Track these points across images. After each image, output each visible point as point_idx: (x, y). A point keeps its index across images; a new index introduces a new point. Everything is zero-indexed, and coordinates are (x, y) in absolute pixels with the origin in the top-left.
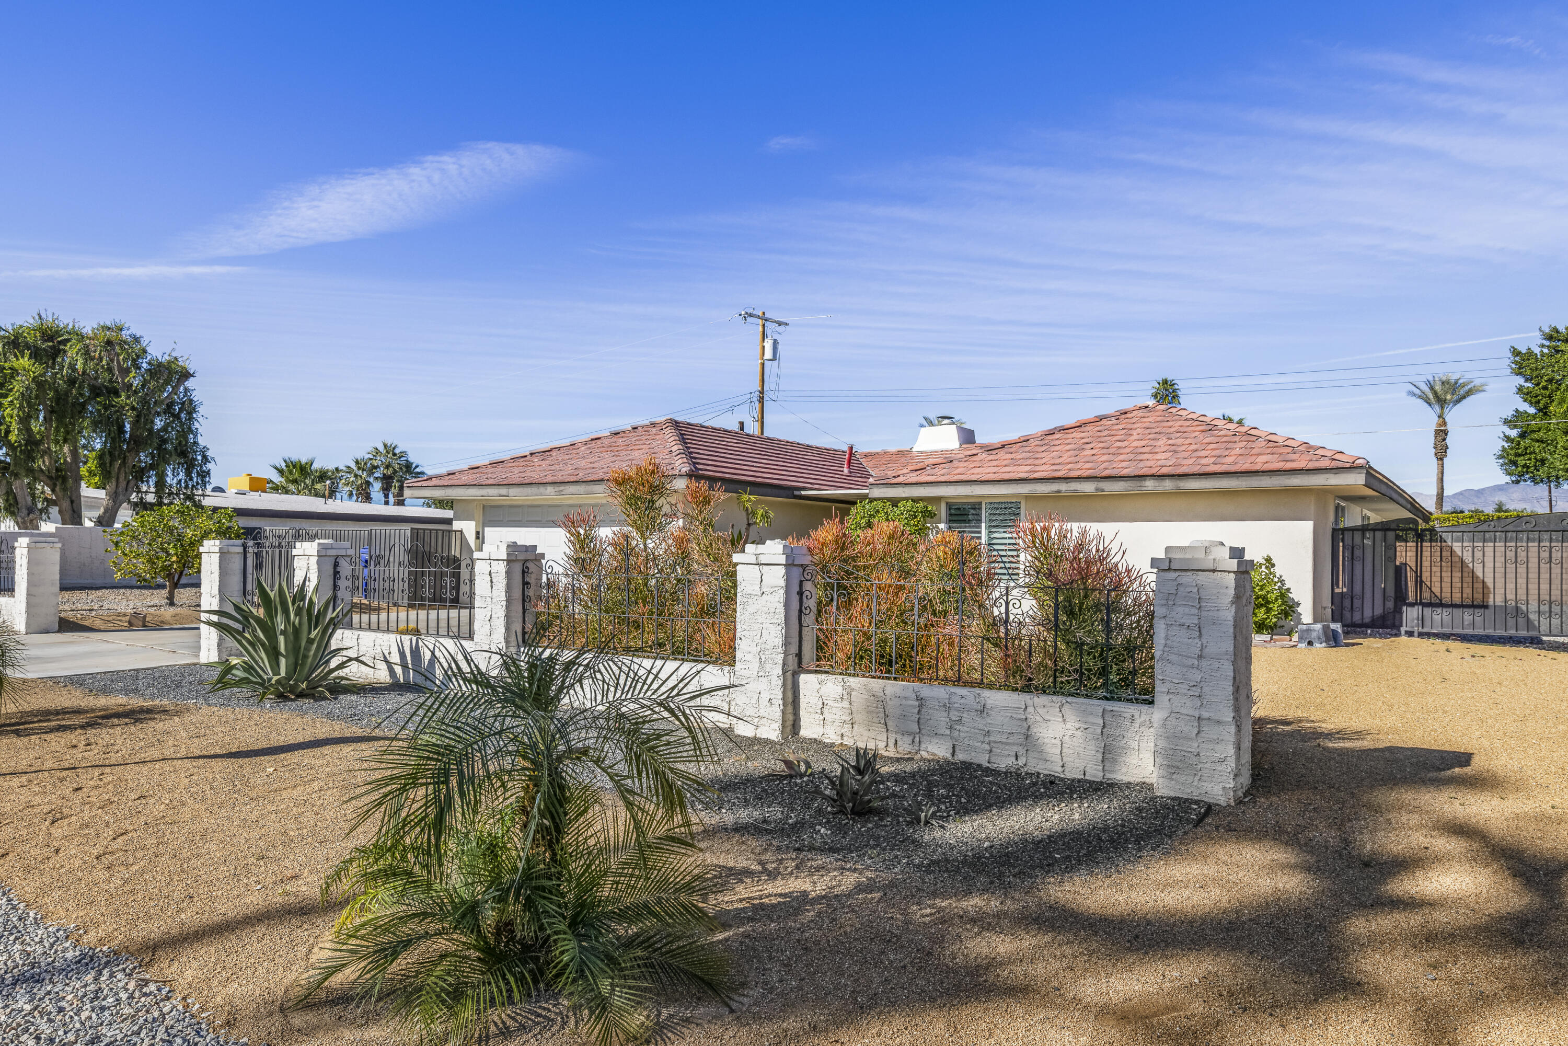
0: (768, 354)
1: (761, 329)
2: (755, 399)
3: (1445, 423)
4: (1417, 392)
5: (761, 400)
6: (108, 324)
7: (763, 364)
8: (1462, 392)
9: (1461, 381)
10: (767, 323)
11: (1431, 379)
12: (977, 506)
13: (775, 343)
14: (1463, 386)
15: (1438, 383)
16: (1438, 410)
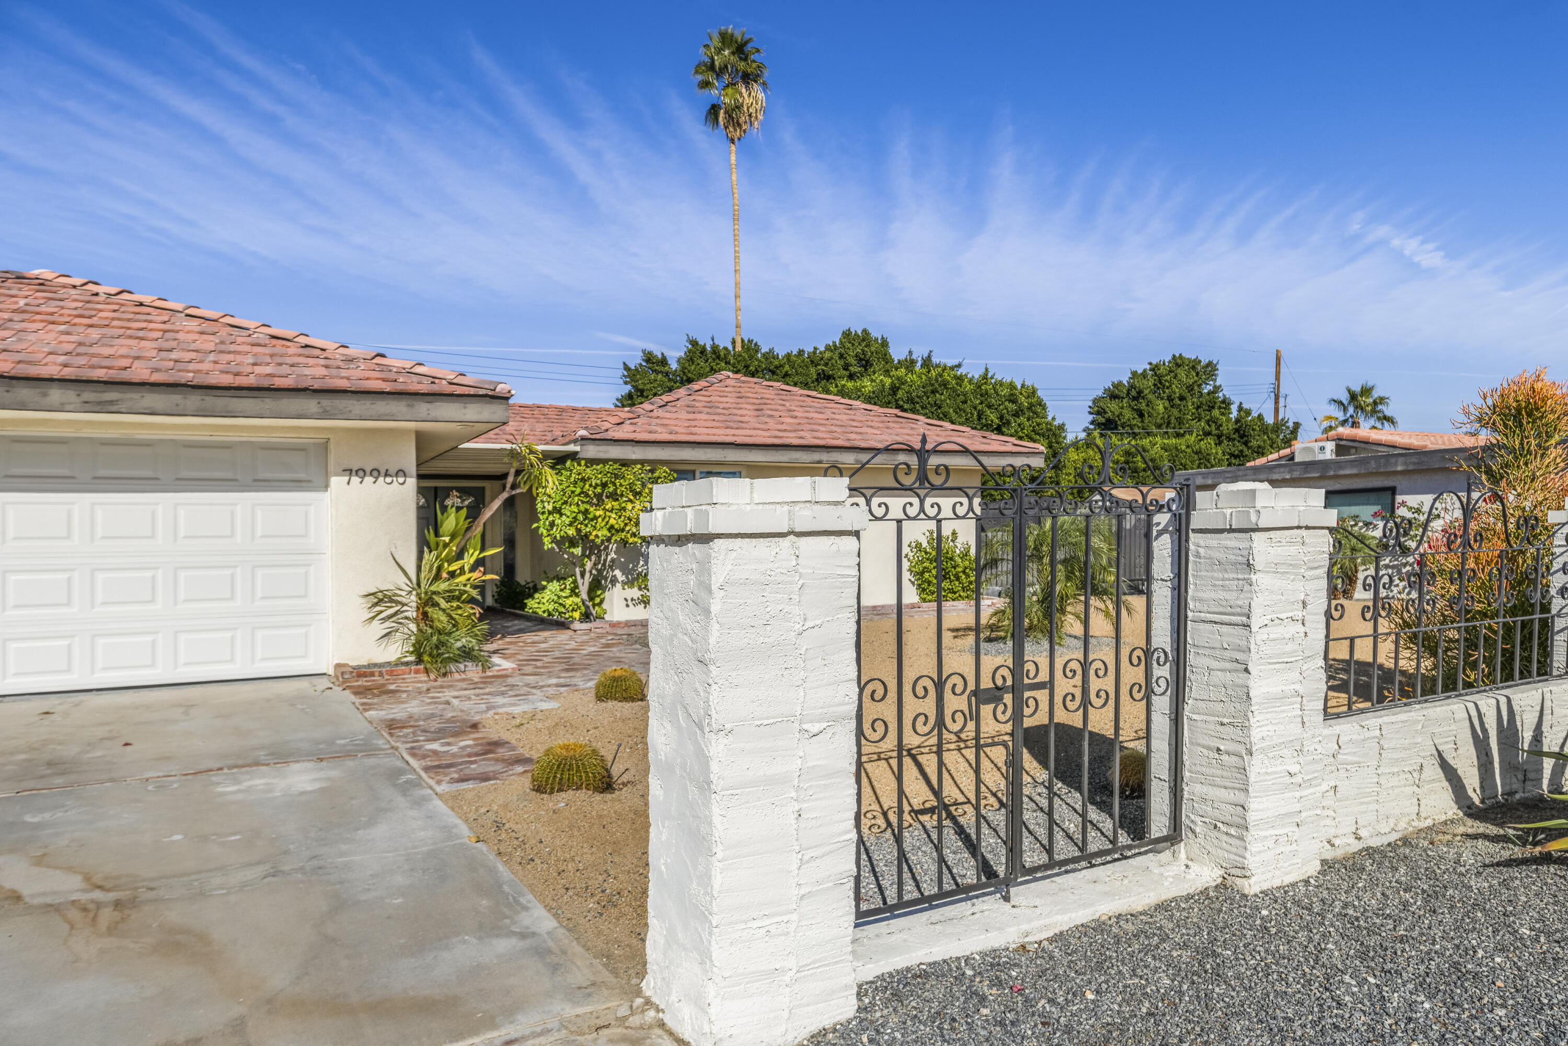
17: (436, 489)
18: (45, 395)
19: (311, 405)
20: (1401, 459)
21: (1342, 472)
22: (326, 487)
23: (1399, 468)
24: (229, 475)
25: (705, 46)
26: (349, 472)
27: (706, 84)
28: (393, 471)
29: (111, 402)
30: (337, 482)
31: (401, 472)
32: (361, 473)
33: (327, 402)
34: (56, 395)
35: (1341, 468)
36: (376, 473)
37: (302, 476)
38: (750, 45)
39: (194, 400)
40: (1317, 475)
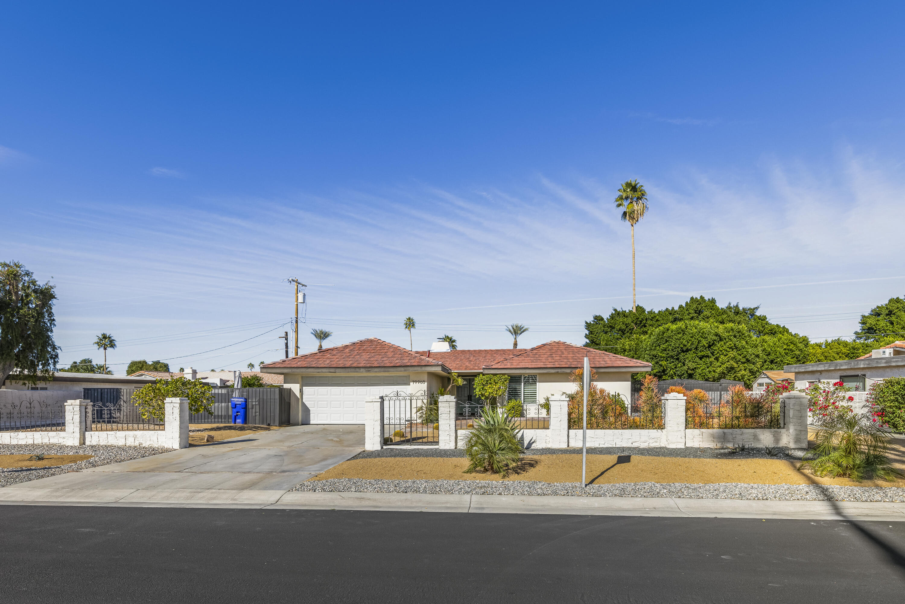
0: (301, 300)
1: (296, 287)
2: (294, 322)
3: (517, 341)
4: (508, 329)
5: (297, 322)
6: (8, 263)
7: (297, 304)
8: (522, 330)
9: (522, 326)
10: (299, 285)
11: (512, 325)
12: (520, 377)
13: (304, 295)
14: (523, 328)
15: (515, 326)
16: (514, 336)
17: (470, 379)
18: (360, 370)
19: (402, 369)
20: (862, 362)
21: (842, 368)
22: (409, 385)
23: (862, 366)
24: (392, 382)
25: (619, 190)
26: (414, 381)
27: (619, 205)
28: (422, 381)
29: (370, 370)
30: (411, 383)
31: (424, 381)
32: (416, 381)
33: (405, 368)
34: (362, 370)
35: (842, 365)
36: (419, 382)
37: (406, 382)
38: (638, 185)
39: (383, 369)
40: (833, 369)
